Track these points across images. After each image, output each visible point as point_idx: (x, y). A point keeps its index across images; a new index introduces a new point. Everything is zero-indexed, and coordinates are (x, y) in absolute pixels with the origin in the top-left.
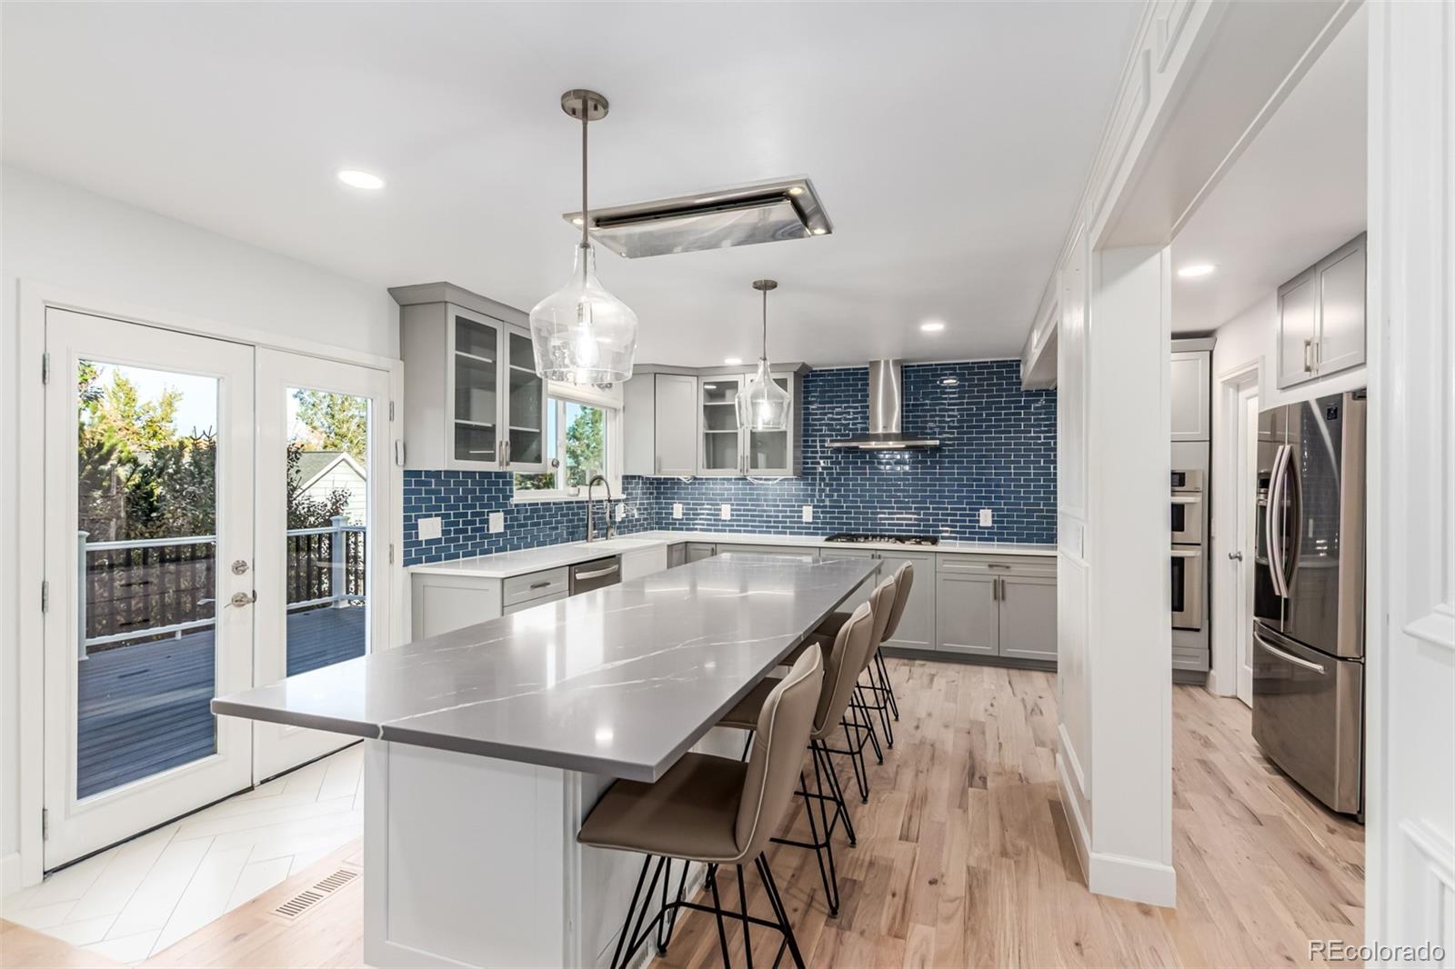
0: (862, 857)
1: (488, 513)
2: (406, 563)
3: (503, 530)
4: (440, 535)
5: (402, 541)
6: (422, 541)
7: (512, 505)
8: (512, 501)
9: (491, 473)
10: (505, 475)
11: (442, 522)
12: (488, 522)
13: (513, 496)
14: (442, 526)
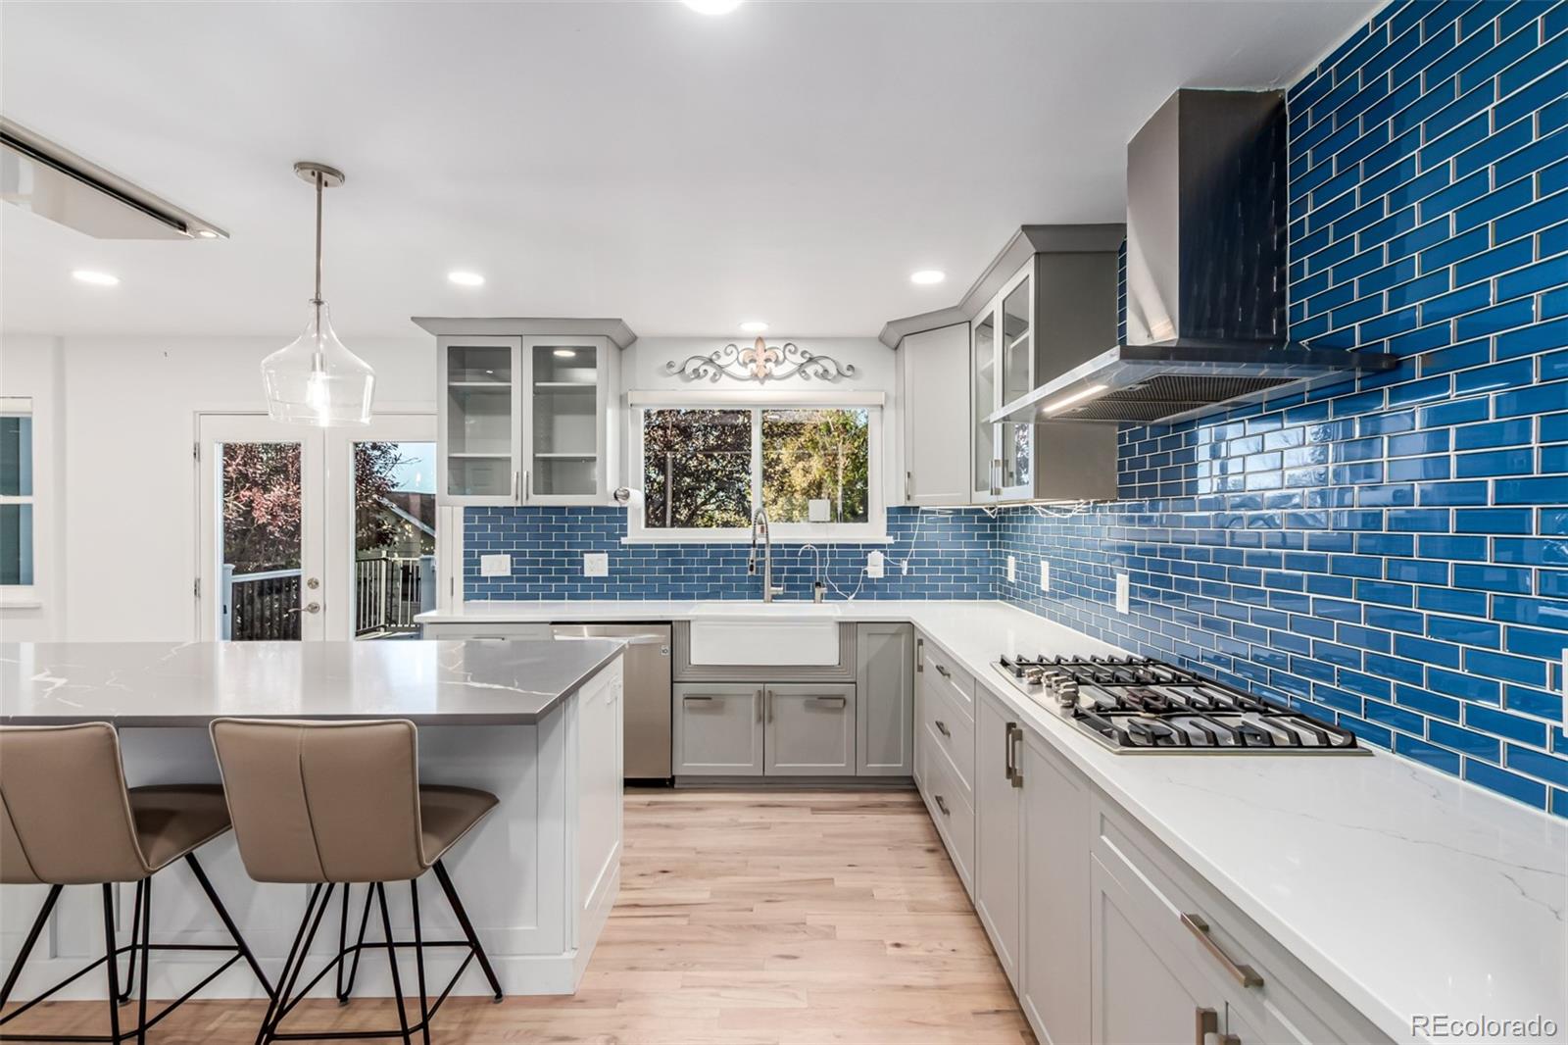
1: (582, 553)
2: (467, 598)
3: (607, 575)
4: (509, 574)
5: (462, 576)
6: (487, 578)
7: (625, 546)
8: (624, 541)
9: (590, 508)
10: (613, 510)
11: (512, 560)
12: (581, 563)
13: (626, 535)
14: (512, 564)
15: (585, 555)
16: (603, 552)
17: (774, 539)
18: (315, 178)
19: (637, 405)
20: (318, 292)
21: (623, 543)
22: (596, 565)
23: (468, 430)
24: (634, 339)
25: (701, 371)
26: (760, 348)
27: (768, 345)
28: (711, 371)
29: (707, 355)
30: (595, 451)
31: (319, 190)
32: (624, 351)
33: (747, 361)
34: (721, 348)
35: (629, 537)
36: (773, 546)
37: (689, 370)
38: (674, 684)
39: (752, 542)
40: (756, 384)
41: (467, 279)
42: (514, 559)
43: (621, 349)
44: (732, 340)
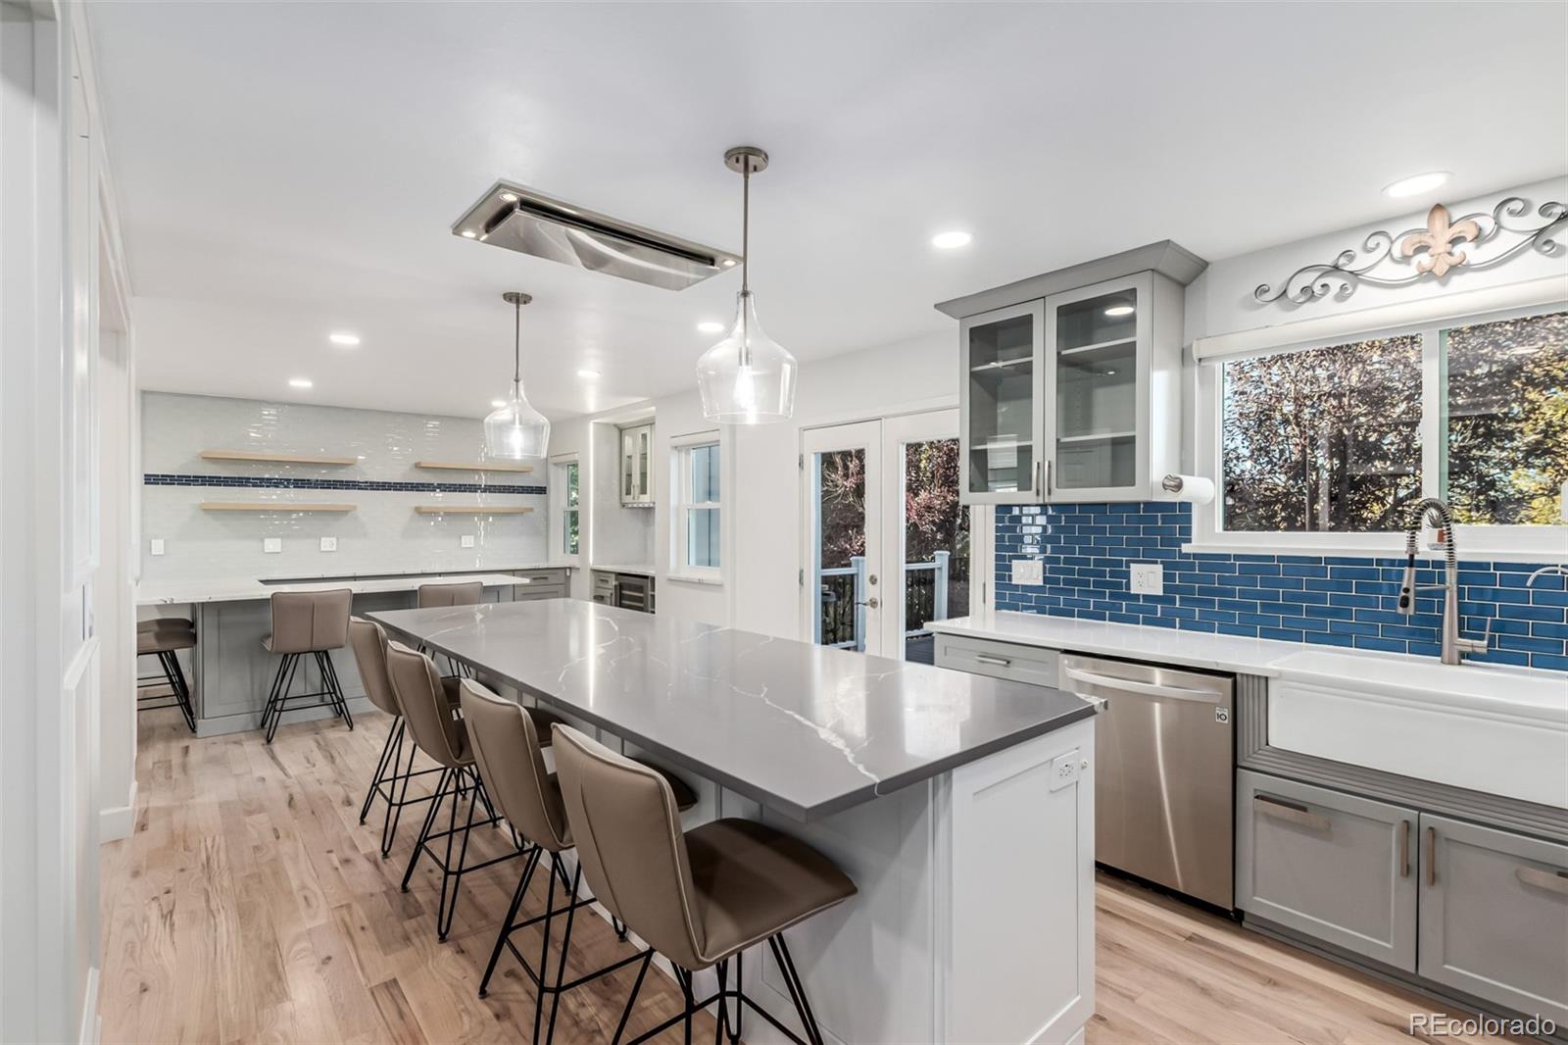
0: (423, 938)
1: (1128, 563)
2: (998, 607)
3: (1161, 593)
4: (1040, 583)
5: (994, 581)
6: (1017, 586)
7: (1187, 556)
8: (1186, 548)
9: (1139, 504)
10: (1171, 506)
11: (1044, 567)
12: (1127, 575)
13: (1189, 541)
14: (1044, 573)
15: (1132, 565)
16: (1156, 562)
17: (1463, 553)
18: (741, 165)
19: (1209, 359)
20: (745, 284)
21: (1183, 551)
22: (1147, 579)
23: (1000, 420)
24: (1203, 266)
25: (1317, 289)
26: (1440, 221)
27: (1457, 214)
28: (1335, 283)
29: (1329, 261)
30: (1134, 429)
31: (746, 177)
32: (1187, 289)
33: (1411, 253)
34: (1355, 244)
35: (1193, 543)
36: (1462, 565)
37: (1294, 291)
38: (1239, 770)
39: (1407, 557)
40: (1433, 287)
41: (952, 240)
42: (1048, 566)
43: (1183, 285)
44: (1376, 227)
